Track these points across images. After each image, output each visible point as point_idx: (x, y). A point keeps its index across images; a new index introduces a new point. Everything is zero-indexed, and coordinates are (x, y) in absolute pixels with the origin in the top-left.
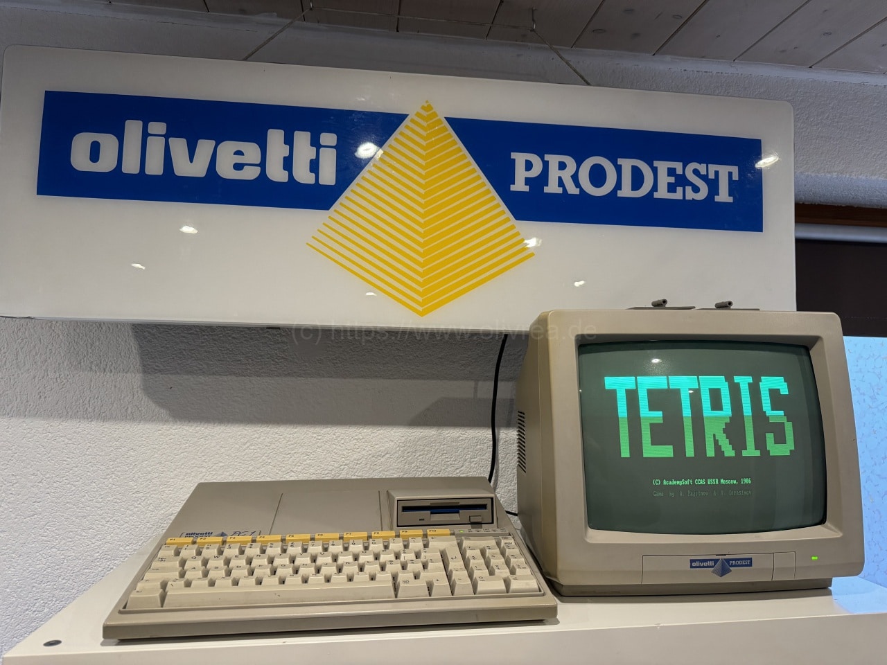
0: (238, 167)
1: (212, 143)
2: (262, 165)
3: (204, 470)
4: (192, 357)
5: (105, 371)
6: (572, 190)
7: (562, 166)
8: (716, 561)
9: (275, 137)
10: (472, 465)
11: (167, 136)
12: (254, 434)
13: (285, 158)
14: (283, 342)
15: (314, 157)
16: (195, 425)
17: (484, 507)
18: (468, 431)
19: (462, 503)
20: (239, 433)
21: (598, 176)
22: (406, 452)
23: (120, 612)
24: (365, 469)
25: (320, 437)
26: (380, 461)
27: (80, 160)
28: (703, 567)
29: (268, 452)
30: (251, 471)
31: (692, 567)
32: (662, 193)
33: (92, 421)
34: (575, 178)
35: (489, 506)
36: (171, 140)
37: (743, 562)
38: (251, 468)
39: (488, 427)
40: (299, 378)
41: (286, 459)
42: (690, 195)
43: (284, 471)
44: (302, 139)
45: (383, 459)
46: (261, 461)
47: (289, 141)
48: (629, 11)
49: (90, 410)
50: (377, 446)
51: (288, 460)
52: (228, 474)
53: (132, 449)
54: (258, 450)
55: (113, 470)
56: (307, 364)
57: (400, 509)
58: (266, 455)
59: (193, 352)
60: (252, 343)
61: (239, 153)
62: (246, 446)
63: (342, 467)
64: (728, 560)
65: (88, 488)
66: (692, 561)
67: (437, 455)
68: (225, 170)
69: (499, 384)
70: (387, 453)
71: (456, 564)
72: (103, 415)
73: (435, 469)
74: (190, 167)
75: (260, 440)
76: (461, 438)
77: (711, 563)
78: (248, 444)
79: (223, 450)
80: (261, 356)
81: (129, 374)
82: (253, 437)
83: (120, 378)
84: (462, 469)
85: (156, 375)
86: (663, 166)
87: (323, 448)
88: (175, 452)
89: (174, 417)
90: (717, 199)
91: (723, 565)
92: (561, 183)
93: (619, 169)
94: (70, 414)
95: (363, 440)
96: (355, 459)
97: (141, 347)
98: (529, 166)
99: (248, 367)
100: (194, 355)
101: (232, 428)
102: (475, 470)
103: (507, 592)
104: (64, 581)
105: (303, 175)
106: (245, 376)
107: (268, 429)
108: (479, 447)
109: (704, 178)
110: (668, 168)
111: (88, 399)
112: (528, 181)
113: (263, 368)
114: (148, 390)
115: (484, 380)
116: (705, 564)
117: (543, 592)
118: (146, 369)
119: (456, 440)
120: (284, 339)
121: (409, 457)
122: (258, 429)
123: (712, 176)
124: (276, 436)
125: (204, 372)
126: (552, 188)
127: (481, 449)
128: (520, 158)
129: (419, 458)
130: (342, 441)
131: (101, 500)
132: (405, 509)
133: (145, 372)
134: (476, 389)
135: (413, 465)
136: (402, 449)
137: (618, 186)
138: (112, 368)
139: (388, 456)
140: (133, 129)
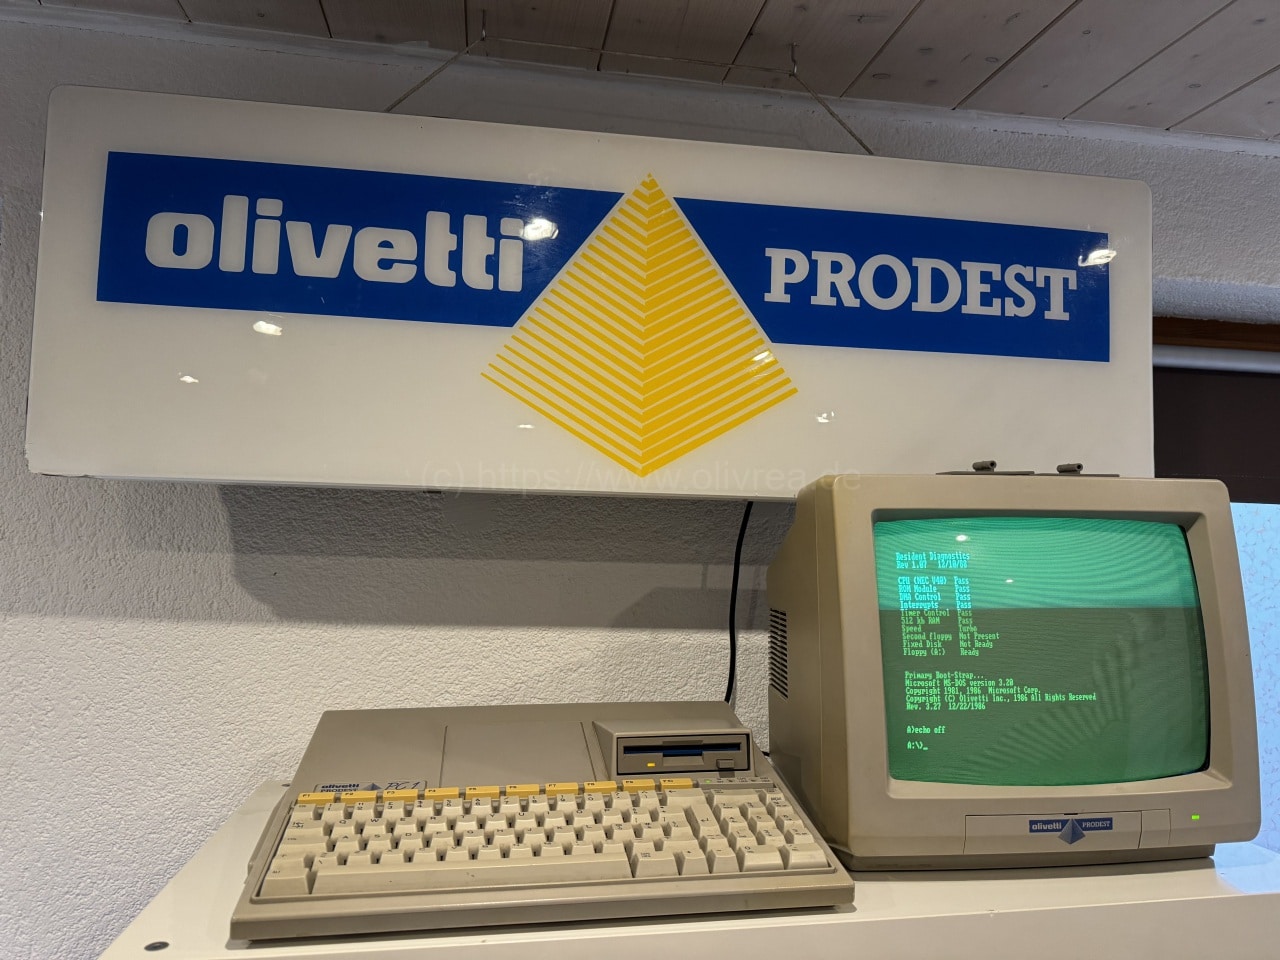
0: (385, 264)
1: (348, 230)
2: (420, 262)
3: (322, 691)
4: (306, 530)
5: (180, 550)
6: (850, 300)
7: (836, 268)
8: (1064, 823)
9: (437, 223)
10: (700, 683)
11: (283, 219)
12: (393, 640)
13: (450, 252)
14: (436, 509)
15: (492, 252)
16: (310, 626)
17: (736, 746)
18: (694, 635)
19: (707, 741)
20: (373, 638)
21: (885, 282)
22: (607, 665)
23: (252, 902)
24: (550, 689)
25: (486, 644)
26: (571, 678)
27: (159, 250)
28: (1047, 830)
29: (414, 665)
30: (388, 692)
31: (1031, 831)
32: (973, 307)
33: (160, 621)
34: (854, 284)
35: (744, 746)
36: (290, 225)
37: (1100, 824)
38: (389, 688)
39: (722, 628)
40: (457, 560)
41: (438, 675)
42: (1011, 310)
43: (436, 693)
44: (475, 225)
45: (575, 675)
46: (403, 677)
47: (457, 228)
48: (926, 50)
49: (158, 605)
50: (567, 656)
51: (441, 677)
52: (356, 696)
53: (219, 661)
54: (400, 662)
55: (191, 691)
56: (468, 540)
57: (621, 750)
58: (411, 669)
59: (307, 522)
60: (391, 510)
61: (386, 244)
62: (383, 656)
63: (518, 685)
64: (1080, 822)
65: (156, 717)
66: (1032, 823)
67: (650, 669)
68: (367, 268)
69: (741, 568)
70: (581, 666)
71: (709, 828)
72: (176, 613)
73: (647, 688)
74: (316, 263)
75: (401, 648)
76: (683, 645)
77: (1058, 826)
78: (386, 653)
79: (349, 662)
80: (403, 528)
81: (215, 554)
82: (393, 643)
83: (201, 560)
84: (685, 688)
85: (254, 555)
86: (973, 269)
87: (491, 659)
88: (281, 664)
89: (278, 615)
90: (1048, 315)
91: (1074, 828)
92: (834, 291)
93: (914, 273)
94: (129, 611)
95: (547, 648)
96: (536, 675)
97: (232, 515)
98: (790, 267)
99: (386, 544)
100: (308, 527)
101: (363, 631)
102: (703, 690)
103: (785, 869)
104: (121, 851)
105: (476, 277)
106: (381, 557)
107: (414, 633)
108: (708, 657)
109: (1031, 286)
110: (981, 272)
111: (155, 590)
112: (789, 288)
113: (406, 546)
114: (242, 577)
115: (717, 563)
116: (1049, 827)
117: (833, 868)
118: (239, 548)
119: (677, 647)
120: (437, 505)
121: (610, 671)
122: (399, 632)
123: (1040, 283)
124: (425, 641)
125: (322, 552)
126: (822, 298)
127: (713, 661)
128: (777, 256)
129: (625, 673)
130: (518, 649)
131: (174, 735)
132: (628, 750)
133: (237, 550)
134: (704, 575)
135: (617, 683)
136: (602, 660)
137: (913, 296)
138: (190, 545)
139: (582, 670)
140: (235, 208)
